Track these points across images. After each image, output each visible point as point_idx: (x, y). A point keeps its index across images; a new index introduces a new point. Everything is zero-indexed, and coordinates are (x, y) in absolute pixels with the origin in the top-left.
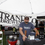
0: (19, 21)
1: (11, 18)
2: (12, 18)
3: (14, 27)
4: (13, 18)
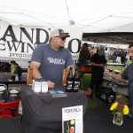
0: (29, 44)
1: (6, 34)
2: (9, 33)
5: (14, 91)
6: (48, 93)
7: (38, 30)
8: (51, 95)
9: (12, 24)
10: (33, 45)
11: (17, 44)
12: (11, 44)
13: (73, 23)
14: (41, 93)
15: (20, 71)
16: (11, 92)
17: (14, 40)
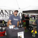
3: (3, 20)
4: (3, 13)
5: (4, 29)
6: (14, 28)
7: (10, 11)
8: (14, 29)
9: (2, 10)
10: (9, 15)
11: (4, 15)
12: (2, 15)
13: (20, 8)
14: (11, 29)
15: (5, 23)
16: (3, 29)
17: (3, 14)
